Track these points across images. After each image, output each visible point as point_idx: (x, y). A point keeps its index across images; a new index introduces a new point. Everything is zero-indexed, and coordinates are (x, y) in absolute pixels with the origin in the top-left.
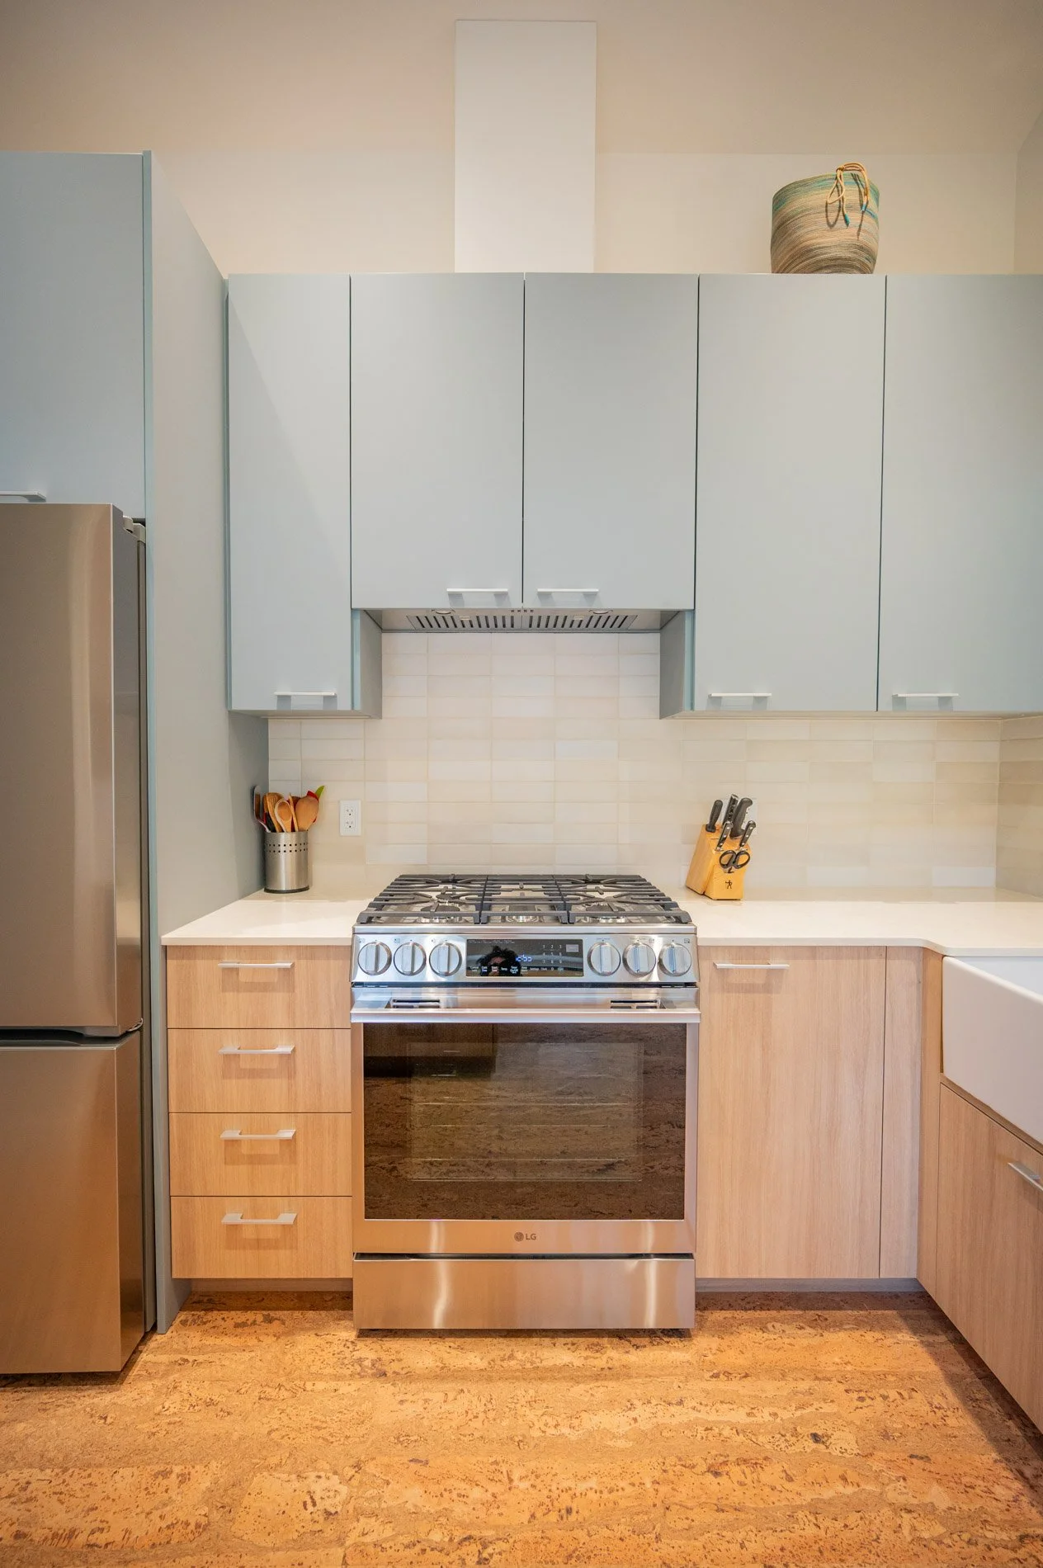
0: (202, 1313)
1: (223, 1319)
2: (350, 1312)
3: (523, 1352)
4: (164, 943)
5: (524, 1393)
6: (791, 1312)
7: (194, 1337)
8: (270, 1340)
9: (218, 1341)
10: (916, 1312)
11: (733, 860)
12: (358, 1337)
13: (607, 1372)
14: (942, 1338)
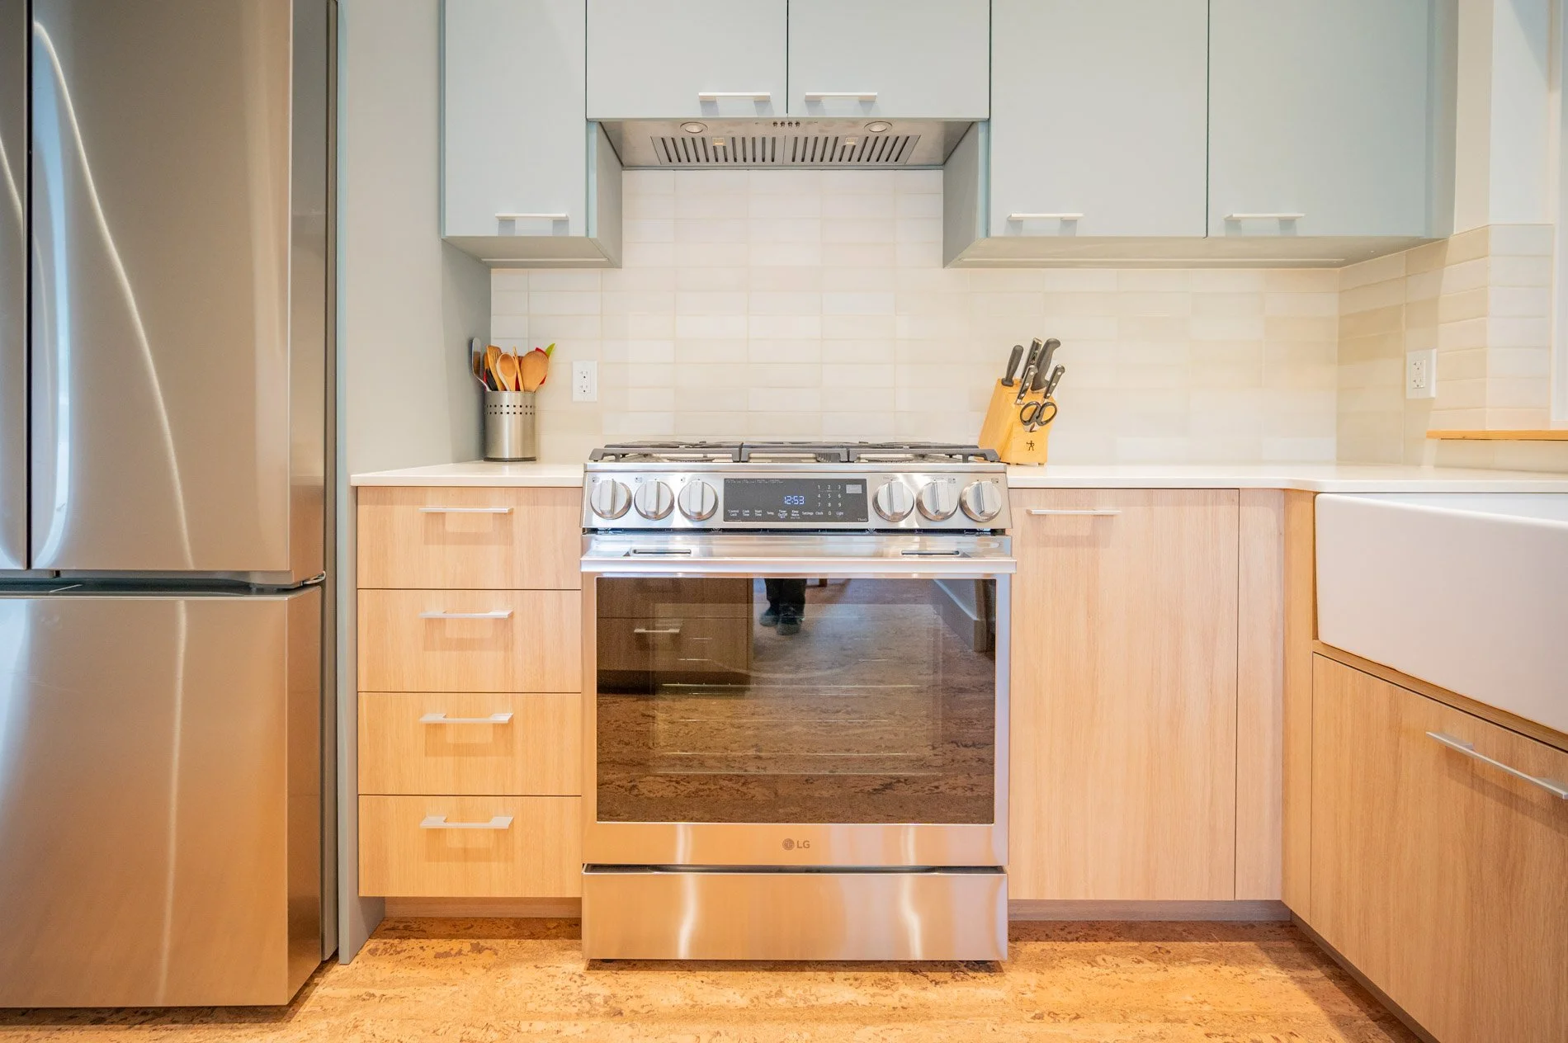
0: (396, 941)
1: (422, 948)
2: (579, 941)
3: (794, 988)
4: (354, 483)
5: (796, 1035)
6: (1123, 944)
7: (384, 968)
8: (477, 973)
9: (413, 973)
10: (1278, 944)
11: (1037, 414)
12: (588, 969)
13: (901, 1012)
14: (1317, 973)
